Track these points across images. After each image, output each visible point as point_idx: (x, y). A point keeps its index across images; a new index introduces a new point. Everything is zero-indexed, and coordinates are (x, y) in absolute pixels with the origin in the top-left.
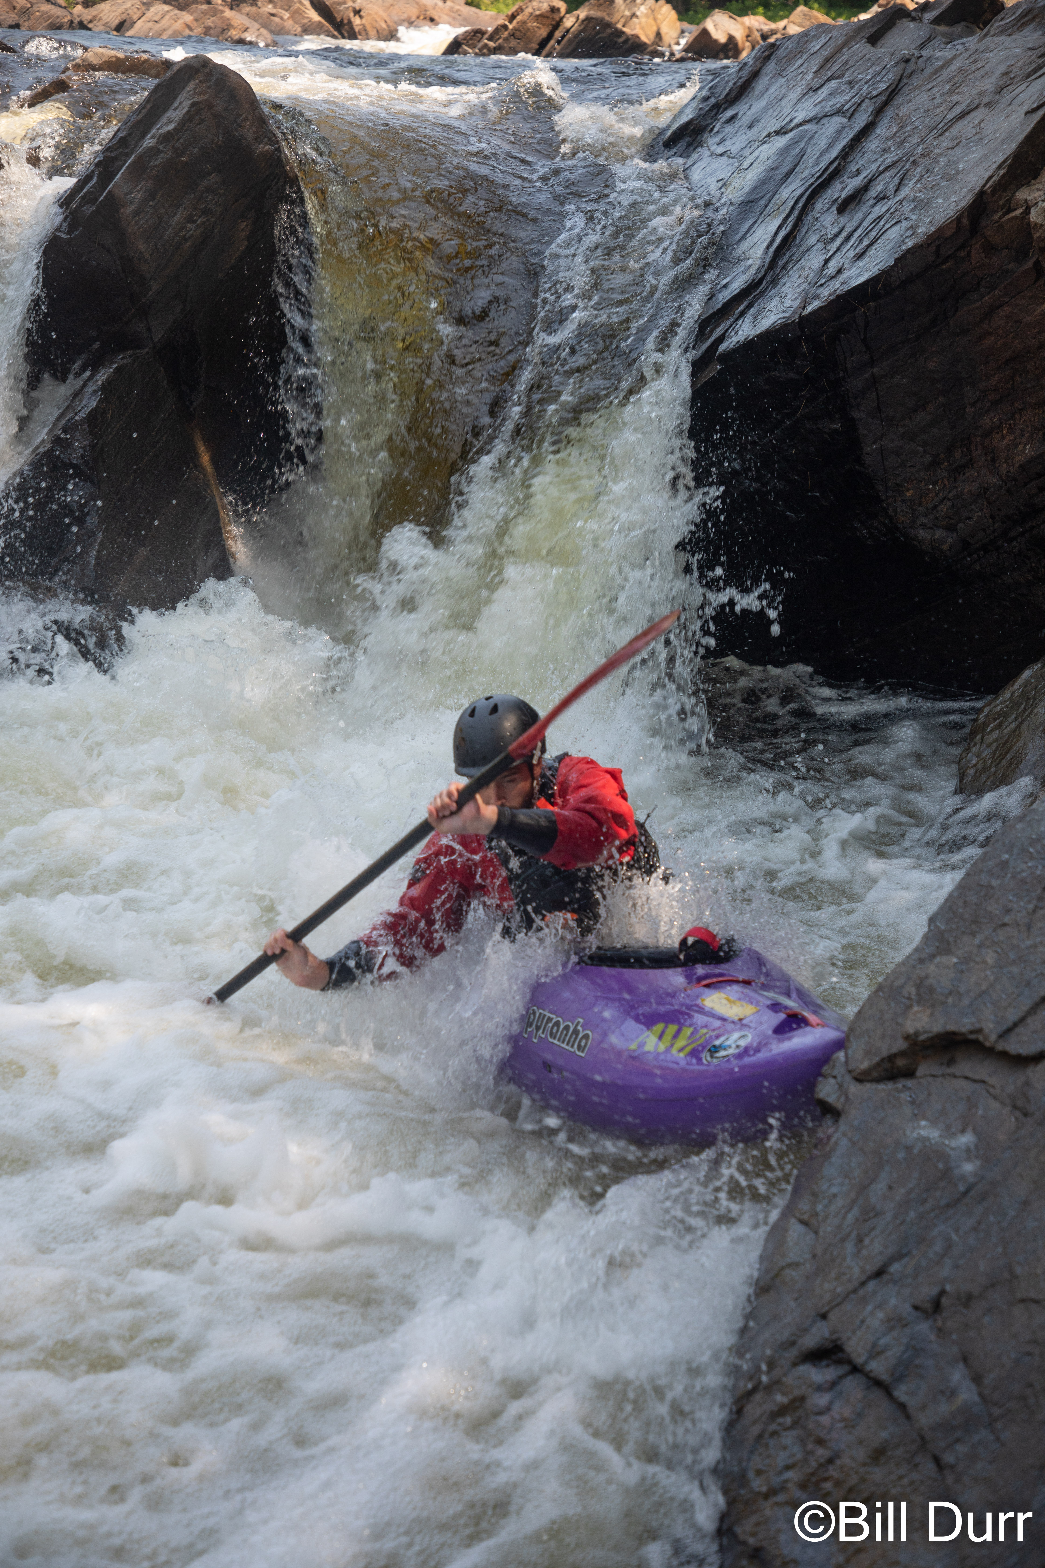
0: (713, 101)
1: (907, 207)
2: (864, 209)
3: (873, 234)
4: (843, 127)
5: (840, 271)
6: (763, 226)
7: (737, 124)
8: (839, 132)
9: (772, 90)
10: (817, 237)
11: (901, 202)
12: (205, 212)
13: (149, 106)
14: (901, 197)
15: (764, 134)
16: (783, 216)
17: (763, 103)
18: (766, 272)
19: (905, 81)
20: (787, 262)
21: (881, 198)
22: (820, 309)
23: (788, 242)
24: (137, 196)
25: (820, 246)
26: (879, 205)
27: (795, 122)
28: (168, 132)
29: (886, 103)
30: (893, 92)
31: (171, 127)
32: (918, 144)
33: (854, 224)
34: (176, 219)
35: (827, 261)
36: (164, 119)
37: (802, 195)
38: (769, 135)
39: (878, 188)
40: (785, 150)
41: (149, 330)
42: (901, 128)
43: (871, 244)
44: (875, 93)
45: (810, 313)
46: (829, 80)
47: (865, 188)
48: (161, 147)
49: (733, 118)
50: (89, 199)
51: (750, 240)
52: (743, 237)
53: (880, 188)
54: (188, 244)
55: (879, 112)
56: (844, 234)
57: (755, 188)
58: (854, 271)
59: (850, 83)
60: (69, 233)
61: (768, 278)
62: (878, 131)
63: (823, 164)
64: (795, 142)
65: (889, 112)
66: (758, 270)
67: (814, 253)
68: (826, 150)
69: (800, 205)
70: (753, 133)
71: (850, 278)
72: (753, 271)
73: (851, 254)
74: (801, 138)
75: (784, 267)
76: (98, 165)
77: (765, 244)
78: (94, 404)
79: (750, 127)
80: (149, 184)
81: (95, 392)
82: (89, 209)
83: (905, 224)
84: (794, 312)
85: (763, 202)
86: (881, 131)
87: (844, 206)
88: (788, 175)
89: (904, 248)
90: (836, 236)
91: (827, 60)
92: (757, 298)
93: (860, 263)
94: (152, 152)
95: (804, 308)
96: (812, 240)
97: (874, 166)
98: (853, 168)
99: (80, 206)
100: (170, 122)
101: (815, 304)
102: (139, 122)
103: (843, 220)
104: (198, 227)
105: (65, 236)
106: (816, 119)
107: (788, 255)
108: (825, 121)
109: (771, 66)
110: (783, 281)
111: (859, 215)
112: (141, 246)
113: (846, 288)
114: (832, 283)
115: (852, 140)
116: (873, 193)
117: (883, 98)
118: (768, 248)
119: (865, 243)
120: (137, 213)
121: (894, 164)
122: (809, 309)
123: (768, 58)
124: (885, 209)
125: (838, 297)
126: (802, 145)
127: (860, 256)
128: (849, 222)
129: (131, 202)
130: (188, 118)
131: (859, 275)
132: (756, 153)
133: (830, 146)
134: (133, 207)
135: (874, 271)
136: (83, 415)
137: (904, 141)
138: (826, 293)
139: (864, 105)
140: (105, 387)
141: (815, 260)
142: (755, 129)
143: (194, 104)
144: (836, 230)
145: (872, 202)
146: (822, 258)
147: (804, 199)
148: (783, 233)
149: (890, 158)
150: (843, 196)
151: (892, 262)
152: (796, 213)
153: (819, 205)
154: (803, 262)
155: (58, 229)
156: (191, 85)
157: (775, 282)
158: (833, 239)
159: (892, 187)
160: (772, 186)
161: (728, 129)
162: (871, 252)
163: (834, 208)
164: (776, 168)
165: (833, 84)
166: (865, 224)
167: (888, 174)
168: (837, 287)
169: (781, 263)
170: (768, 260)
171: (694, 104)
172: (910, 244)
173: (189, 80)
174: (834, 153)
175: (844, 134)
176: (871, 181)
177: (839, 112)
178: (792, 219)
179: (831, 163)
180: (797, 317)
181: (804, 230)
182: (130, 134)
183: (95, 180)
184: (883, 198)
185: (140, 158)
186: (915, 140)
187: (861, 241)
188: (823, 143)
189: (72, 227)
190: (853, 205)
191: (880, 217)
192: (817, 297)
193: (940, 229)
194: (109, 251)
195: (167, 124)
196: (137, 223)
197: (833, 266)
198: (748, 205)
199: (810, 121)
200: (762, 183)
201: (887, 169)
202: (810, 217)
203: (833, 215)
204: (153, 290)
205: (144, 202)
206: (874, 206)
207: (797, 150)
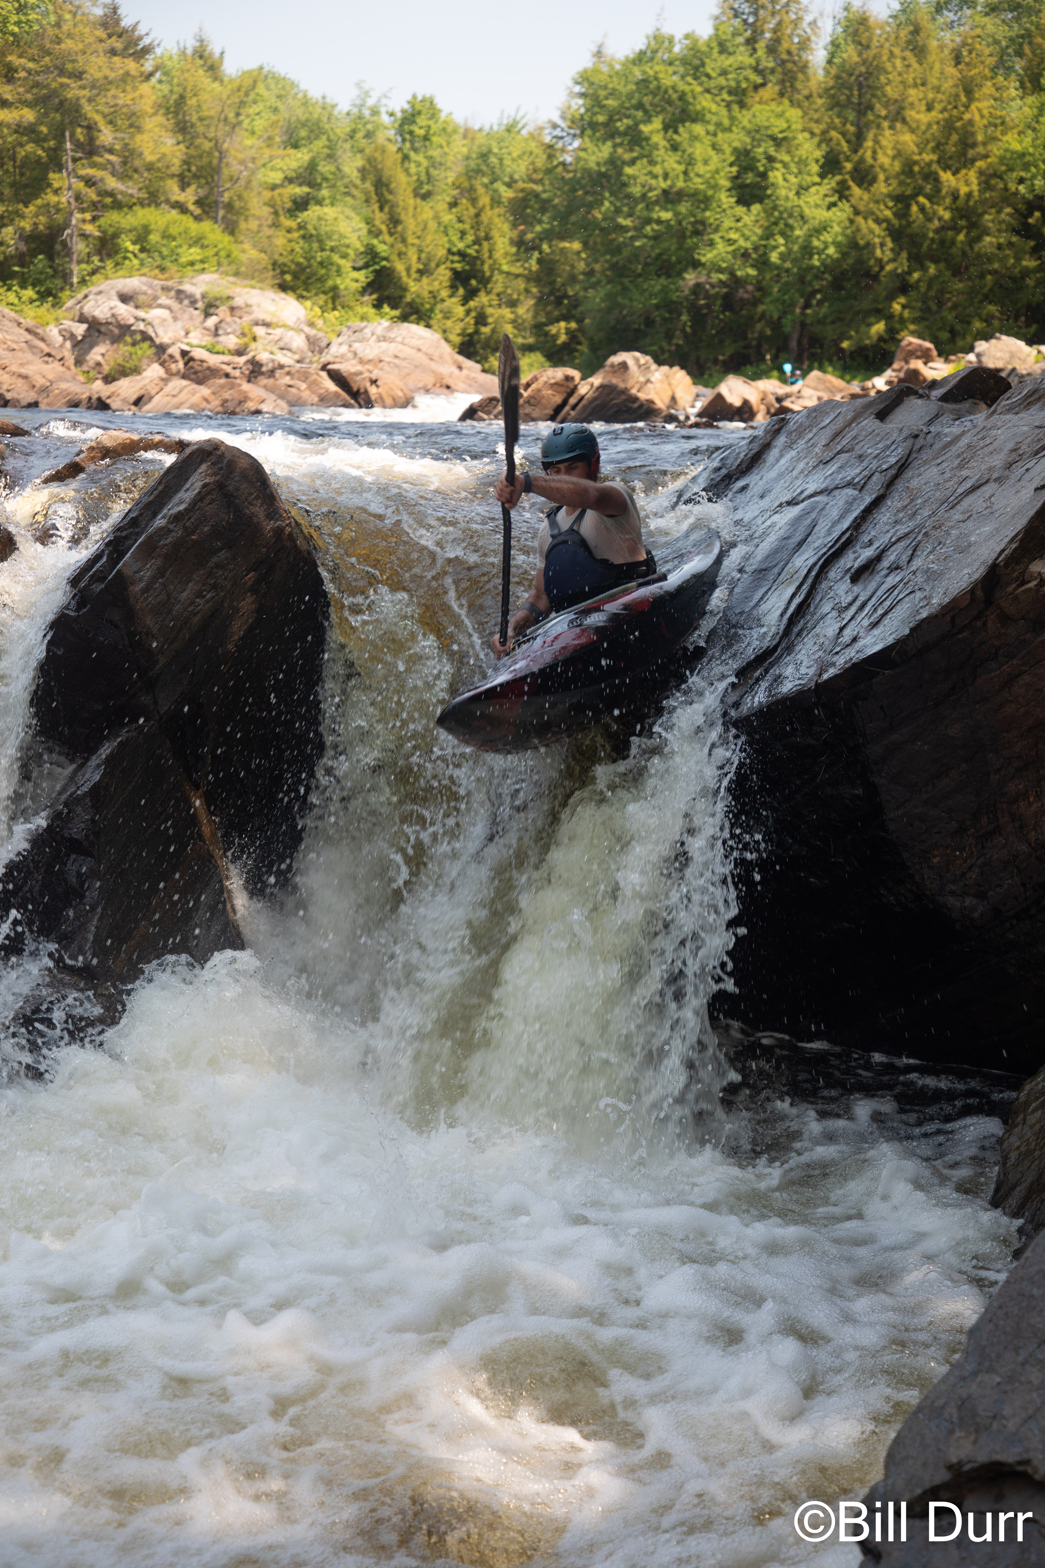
0: (724, 471)
1: (920, 579)
2: (878, 578)
3: (888, 603)
4: (855, 499)
5: (855, 640)
6: (777, 593)
7: (749, 493)
8: (850, 504)
9: (783, 461)
10: (831, 605)
11: (914, 573)
12: (214, 587)
13: (160, 488)
14: (914, 568)
15: (776, 503)
16: (797, 584)
17: (774, 473)
18: (781, 639)
19: (914, 455)
20: (802, 630)
21: (895, 568)
22: (837, 676)
23: (801, 610)
24: (146, 574)
25: (834, 614)
26: (892, 575)
27: (806, 493)
28: (180, 512)
29: (896, 477)
30: (903, 466)
31: (182, 507)
32: (930, 516)
33: (869, 593)
34: (184, 595)
35: (842, 629)
36: (176, 500)
37: (815, 564)
38: (780, 505)
39: (890, 558)
40: (798, 519)
41: (156, 702)
42: (912, 500)
43: (886, 613)
44: (885, 467)
45: (826, 681)
46: (838, 453)
47: (878, 558)
48: (171, 527)
49: (744, 488)
50: (99, 577)
51: (764, 607)
52: (757, 604)
53: (892, 558)
54: (197, 618)
55: (889, 485)
56: (858, 603)
57: (768, 557)
58: (869, 639)
59: (860, 456)
60: (77, 610)
61: (783, 645)
62: (889, 503)
63: (836, 534)
64: (806, 513)
65: (900, 485)
66: (773, 637)
67: (828, 620)
68: (838, 521)
69: (814, 573)
70: (765, 503)
71: (865, 646)
72: (768, 638)
73: (866, 623)
74: (813, 509)
75: (799, 634)
76: (108, 544)
77: (779, 612)
78: (97, 778)
79: (762, 497)
80: (159, 562)
81: (98, 766)
82: (98, 587)
83: (919, 595)
84: (810, 680)
85: (776, 570)
86: (892, 502)
87: (857, 576)
88: (801, 544)
89: (918, 618)
90: (850, 604)
91: (837, 435)
92: (772, 665)
93: (876, 632)
94: (163, 532)
95: (820, 675)
96: (826, 607)
97: (886, 538)
98: (865, 538)
99: (89, 584)
100: (181, 502)
101: (832, 672)
102: (150, 503)
103: (856, 589)
104: (207, 602)
105: (72, 614)
106: (827, 491)
107: (802, 622)
108: (837, 492)
109: (782, 440)
110: (797, 648)
111: (872, 585)
112: (149, 621)
113: (862, 656)
114: (847, 651)
115: (864, 511)
116: (885, 563)
117: (893, 472)
118: (782, 615)
119: (880, 612)
120: (145, 590)
121: (906, 535)
122: (825, 676)
123: (775, 432)
124: (898, 579)
125: (854, 665)
126: (813, 515)
127: (874, 625)
128: (863, 591)
129: (141, 580)
130: (199, 498)
131: (875, 643)
132: (768, 523)
133: (842, 517)
134: (142, 585)
135: (890, 640)
136: (86, 789)
137: (915, 514)
138: (841, 661)
139: (874, 478)
140: (108, 761)
141: (830, 628)
142: (767, 500)
143: (205, 485)
144: (850, 599)
145: (885, 572)
146: (837, 626)
147: (817, 568)
148: (796, 602)
149: (901, 530)
150: (857, 565)
151: (907, 631)
152: (810, 581)
153: (832, 574)
154: (817, 630)
155: (66, 608)
156: (203, 467)
157: (790, 649)
158: (847, 608)
159: (905, 558)
160: (784, 555)
161: (740, 498)
162: (886, 621)
163: (848, 577)
164: (788, 538)
165: (844, 457)
166: (879, 593)
167: (900, 546)
168: (852, 655)
169: (796, 630)
170: (782, 627)
171: (705, 475)
172: (924, 614)
173: (201, 463)
174: (846, 524)
175: (855, 505)
176: (883, 551)
177: (849, 484)
178: (805, 588)
179: (844, 533)
180: (813, 684)
181: (818, 598)
182: (141, 515)
183: (105, 559)
184: (897, 568)
185: (150, 538)
186: (926, 512)
187: (875, 610)
188: (835, 513)
189: (80, 605)
190: (866, 575)
191: (894, 587)
192: (833, 664)
193: (954, 601)
194: (117, 627)
195: (178, 504)
196: (146, 599)
197: (848, 634)
198: (761, 572)
199: (821, 492)
200: (775, 551)
201: (899, 540)
202: (824, 585)
203: (847, 583)
204: (161, 663)
205: (154, 579)
206: (887, 576)
207: (809, 521)
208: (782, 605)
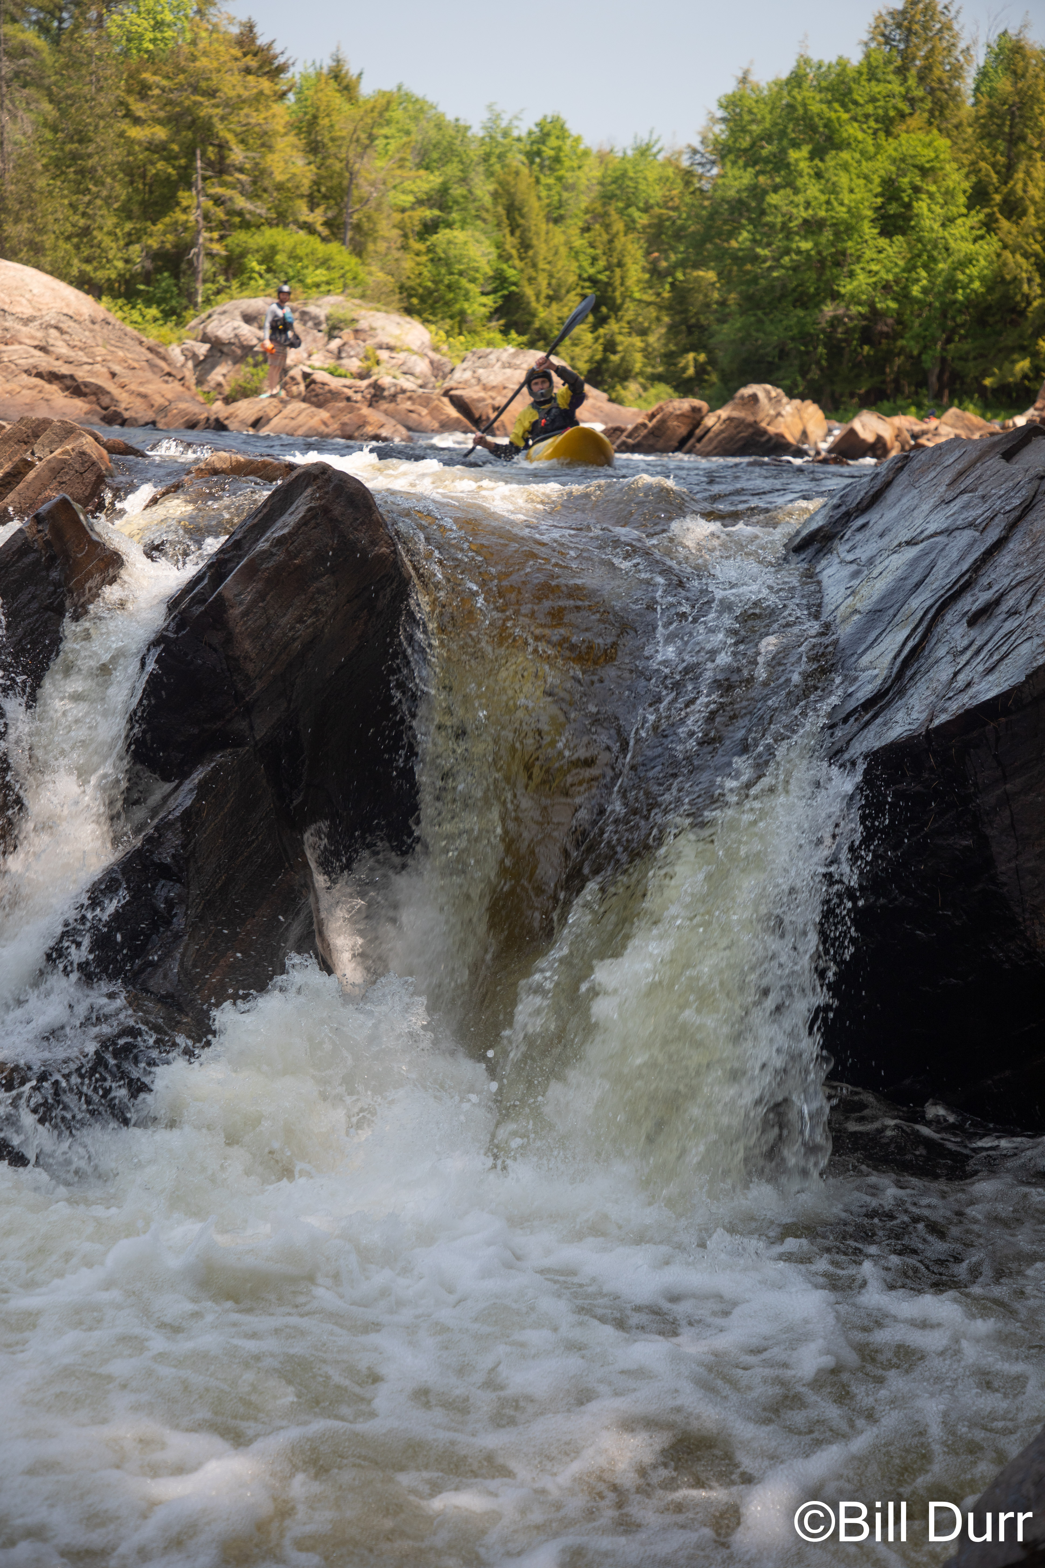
0: (843, 509)
1: (1039, 624)
2: (995, 622)
3: (1004, 649)
4: (975, 541)
5: (969, 685)
6: (891, 635)
7: (867, 533)
8: (971, 545)
9: (904, 500)
10: (946, 649)
11: (1033, 618)
12: (316, 612)
13: (265, 511)
14: (1034, 613)
15: (896, 543)
16: (912, 626)
17: (895, 512)
18: (893, 682)
19: (1039, 497)
20: (915, 674)
21: (1013, 613)
22: (948, 722)
23: (916, 653)
24: (247, 598)
25: (949, 658)
26: (1010, 620)
27: (926, 533)
28: (283, 536)
29: (1019, 519)
30: (1027, 508)
31: (286, 531)
33: (985, 638)
34: (285, 620)
35: (956, 674)
36: (279, 524)
37: (931, 606)
38: (899, 545)
39: (1009, 602)
40: (916, 561)
41: (252, 728)
42: (1035, 543)
43: (1002, 659)
44: (1008, 508)
45: (937, 727)
46: (961, 493)
47: (997, 602)
48: (274, 550)
49: (864, 526)
50: (199, 600)
51: (877, 650)
52: (871, 646)
53: (1011, 602)
54: (296, 644)
55: (1012, 527)
56: (974, 648)
57: (883, 598)
58: (984, 685)
59: (983, 497)
60: (176, 632)
61: (895, 689)
62: (1011, 546)
63: (954, 576)
64: (925, 554)
65: (1023, 528)
66: (885, 680)
67: (942, 665)
68: (958, 563)
69: (930, 616)
70: (883, 542)
71: (979, 692)
72: (879, 681)
73: (981, 668)
74: (932, 549)
75: (912, 678)
76: (210, 567)
77: (893, 655)
78: (188, 803)
79: (881, 536)
80: (260, 586)
81: (191, 790)
82: (199, 610)
83: (1037, 641)
84: (921, 725)
85: (891, 612)
86: (1014, 545)
87: (974, 619)
88: (918, 585)
89: (1035, 665)
90: (966, 649)
91: (961, 474)
92: (882, 709)
93: (990, 678)
94: (266, 555)
95: (931, 721)
96: (942, 651)
97: (1006, 581)
98: (985, 581)
99: (190, 606)
100: (285, 526)
101: (943, 718)
102: (255, 526)
103: (973, 633)
104: (308, 627)
105: (172, 635)
106: (948, 532)
107: (916, 665)
108: (956, 533)
109: (903, 477)
110: (910, 692)
111: (990, 629)
112: (247, 645)
113: (975, 702)
114: (960, 697)
115: (984, 553)
116: (1004, 607)
117: (1016, 513)
118: (895, 658)
119: (996, 657)
120: (245, 614)
121: (1027, 579)
122: (937, 722)
123: (901, 469)
124: (1016, 624)
125: (967, 711)
126: (932, 556)
127: (990, 671)
128: (980, 635)
129: (241, 603)
130: (304, 522)
131: (989, 690)
132: (886, 563)
133: (962, 558)
134: (242, 608)
135: (1005, 687)
136: (177, 813)
137: (1037, 557)
138: (954, 707)
139: (997, 520)
140: (201, 786)
141: (944, 672)
142: (886, 539)
143: (310, 510)
144: (966, 642)
145: (1003, 616)
146: (951, 671)
147: (933, 610)
148: (911, 644)
149: (1022, 573)
150: (974, 609)
151: (1023, 678)
152: (925, 624)
153: (949, 617)
154: (931, 674)
155: (166, 629)
156: (309, 491)
157: (902, 693)
158: (963, 652)
159: (1024, 602)
160: (901, 596)
161: (859, 536)
162: (1002, 667)
163: (965, 621)
164: (905, 579)
165: (966, 497)
166: (996, 638)
167: (1020, 589)
168: (966, 701)
169: (909, 673)
170: (895, 670)
171: (824, 512)
172: (1041, 661)
173: (307, 486)
174: (965, 566)
175: (975, 547)
176: (1002, 595)
177: (971, 525)
178: (921, 630)
179: (962, 575)
180: (923, 730)
181: (934, 641)
182: (244, 537)
183: (206, 581)
184: (1015, 613)
185: (252, 560)
187: (991, 655)
188: (955, 555)
189: (180, 627)
190: (983, 619)
191: (1012, 632)
192: (944, 710)
194: (215, 650)
195: (282, 528)
196: (245, 623)
197: (962, 679)
198: (876, 614)
199: (941, 533)
200: (891, 593)
201: (1019, 584)
202: (940, 629)
203: (963, 627)
204: (258, 688)
205: (254, 602)
206: (1005, 620)
207: (927, 562)
208: (896, 647)
